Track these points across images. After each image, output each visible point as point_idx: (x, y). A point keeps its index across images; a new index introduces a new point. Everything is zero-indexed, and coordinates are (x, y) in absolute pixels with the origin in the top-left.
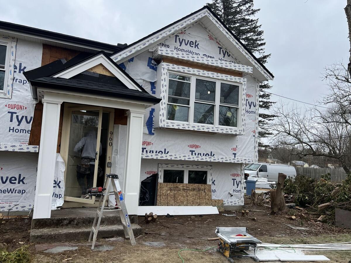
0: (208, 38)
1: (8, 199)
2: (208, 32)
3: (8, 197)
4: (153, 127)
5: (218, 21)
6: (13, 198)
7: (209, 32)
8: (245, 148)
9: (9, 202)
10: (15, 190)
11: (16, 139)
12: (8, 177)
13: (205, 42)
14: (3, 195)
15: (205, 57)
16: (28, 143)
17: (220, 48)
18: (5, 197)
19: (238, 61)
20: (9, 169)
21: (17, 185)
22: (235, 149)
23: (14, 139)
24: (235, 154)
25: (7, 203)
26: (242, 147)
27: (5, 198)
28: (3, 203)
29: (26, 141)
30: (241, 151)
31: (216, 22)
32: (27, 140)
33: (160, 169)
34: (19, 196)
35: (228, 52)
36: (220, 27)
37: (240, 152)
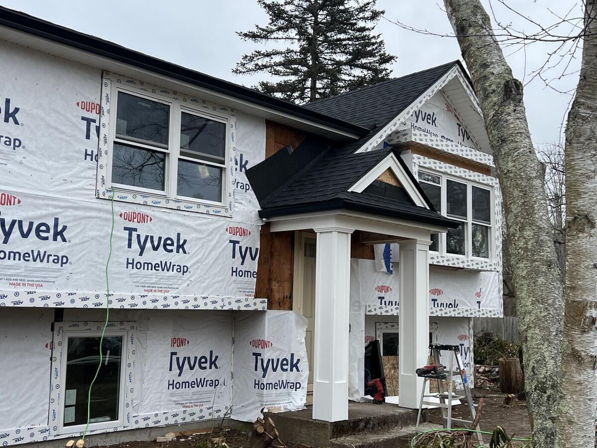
0: (445, 108)
1: (197, 399)
2: (446, 97)
3: (196, 395)
4: (391, 260)
5: (469, 85)
6: (204, 395)
7: (447, 99)
8: (489, 292)
9: (200, 404)
10: (207, 381)
11: (240, 288)
12: (197, 357)
13: (443, 115)
14: (191, 392)
15: (445, 140)
16: (254, 294)
17: (460, 126)
18: (194, 394)
19: (479, 148)
20: (198, 343)
21: (208, 371)
22: (478, 295)
23: (238, 288)
24: (479, 302)
25: (197, 406)
26: (486, 291)
27: (195, 397)
28: (192, 406)
29: (252, 291)
30: (486, 296)
31: (467, 85)
32: (252, 289)
33: (378, 332)
34: (211, 392)
35: (468, 132)
36: (471, 94)
37: (485, 298)
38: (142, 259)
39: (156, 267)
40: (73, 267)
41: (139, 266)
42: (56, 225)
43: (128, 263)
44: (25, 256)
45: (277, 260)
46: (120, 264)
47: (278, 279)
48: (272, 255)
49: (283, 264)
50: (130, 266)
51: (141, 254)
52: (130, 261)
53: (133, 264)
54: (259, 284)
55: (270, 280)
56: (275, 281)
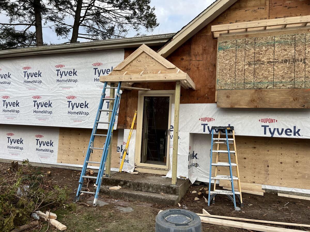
38: (73, 111)
39: (77, 113)
40: (53, 114)
41: (72, 113)
42: (49, 103)
43: (68, 112)
44: (42, 112)
45: (130, 108)
46: (66, 113)
47: (130, 116)
48: (127, 106)
49: (133, 109)
50: (69, 113)
51: (73, 109)
52: (69, 112)
53: (70, 113)
54: (120, 118)
55: (126, 117)
56: (128, 117)
